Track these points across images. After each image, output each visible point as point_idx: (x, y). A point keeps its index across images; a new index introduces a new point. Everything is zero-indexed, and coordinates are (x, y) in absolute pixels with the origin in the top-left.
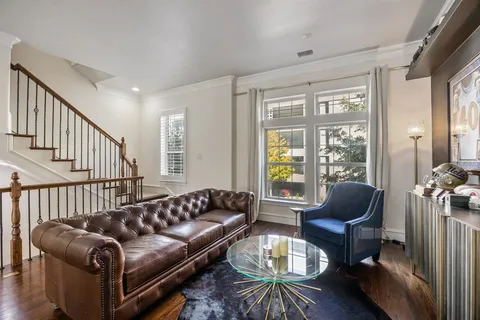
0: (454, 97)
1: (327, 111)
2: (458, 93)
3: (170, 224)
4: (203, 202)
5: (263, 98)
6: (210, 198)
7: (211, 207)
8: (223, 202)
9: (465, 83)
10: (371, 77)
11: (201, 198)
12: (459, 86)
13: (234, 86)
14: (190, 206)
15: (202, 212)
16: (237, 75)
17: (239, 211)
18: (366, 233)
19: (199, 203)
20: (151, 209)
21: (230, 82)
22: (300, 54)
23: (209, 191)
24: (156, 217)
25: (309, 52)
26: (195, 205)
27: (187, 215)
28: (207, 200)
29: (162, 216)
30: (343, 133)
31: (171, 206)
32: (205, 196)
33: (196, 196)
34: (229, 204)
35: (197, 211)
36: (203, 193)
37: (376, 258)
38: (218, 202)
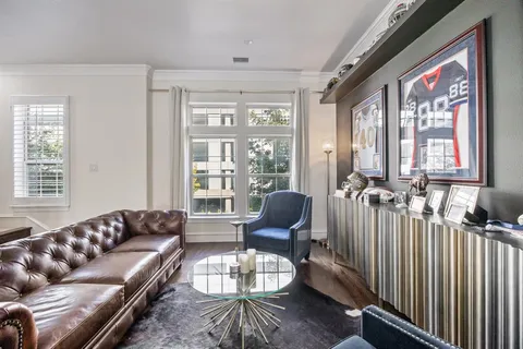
0: (356, 122)
1: (232, 123)
2: (359, 119)
3: (74, 266)
4: (116, 229)
5: (188, 100)
6: (126, 222)
7: (129, 233)
8: (147, 226)
9: (365, 112)
10: (296, 96)
11: (113, 223)
12: (360, 114)
13: (150, 80)
14: (99, 236)
15: (117, 242)
16: (155, 66)
17: (171, 233)
18: (302, 236)
19: (111, 230)
20: (37, 248)
21: (145, 74)
22: (236, 60)
23: (122, 213)
24: (46, 260)
25: (245, 60)
26: (107, 235)
27: (97, 249)
28: (120, 225)
29: (57, 256)
30: (258, 146)
31: (71, 239)
32: (117, 220)
33: (106, 220)
34: (155, 227)
35: (110, 241)
36: (114, 215)
37: (307, 258)
38: (138, 226)
